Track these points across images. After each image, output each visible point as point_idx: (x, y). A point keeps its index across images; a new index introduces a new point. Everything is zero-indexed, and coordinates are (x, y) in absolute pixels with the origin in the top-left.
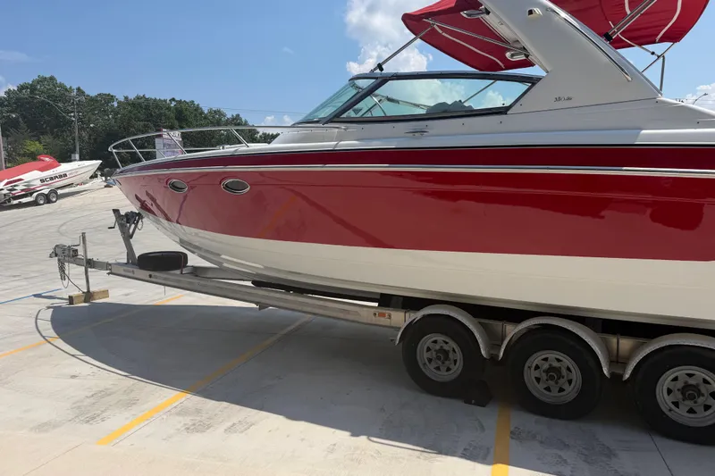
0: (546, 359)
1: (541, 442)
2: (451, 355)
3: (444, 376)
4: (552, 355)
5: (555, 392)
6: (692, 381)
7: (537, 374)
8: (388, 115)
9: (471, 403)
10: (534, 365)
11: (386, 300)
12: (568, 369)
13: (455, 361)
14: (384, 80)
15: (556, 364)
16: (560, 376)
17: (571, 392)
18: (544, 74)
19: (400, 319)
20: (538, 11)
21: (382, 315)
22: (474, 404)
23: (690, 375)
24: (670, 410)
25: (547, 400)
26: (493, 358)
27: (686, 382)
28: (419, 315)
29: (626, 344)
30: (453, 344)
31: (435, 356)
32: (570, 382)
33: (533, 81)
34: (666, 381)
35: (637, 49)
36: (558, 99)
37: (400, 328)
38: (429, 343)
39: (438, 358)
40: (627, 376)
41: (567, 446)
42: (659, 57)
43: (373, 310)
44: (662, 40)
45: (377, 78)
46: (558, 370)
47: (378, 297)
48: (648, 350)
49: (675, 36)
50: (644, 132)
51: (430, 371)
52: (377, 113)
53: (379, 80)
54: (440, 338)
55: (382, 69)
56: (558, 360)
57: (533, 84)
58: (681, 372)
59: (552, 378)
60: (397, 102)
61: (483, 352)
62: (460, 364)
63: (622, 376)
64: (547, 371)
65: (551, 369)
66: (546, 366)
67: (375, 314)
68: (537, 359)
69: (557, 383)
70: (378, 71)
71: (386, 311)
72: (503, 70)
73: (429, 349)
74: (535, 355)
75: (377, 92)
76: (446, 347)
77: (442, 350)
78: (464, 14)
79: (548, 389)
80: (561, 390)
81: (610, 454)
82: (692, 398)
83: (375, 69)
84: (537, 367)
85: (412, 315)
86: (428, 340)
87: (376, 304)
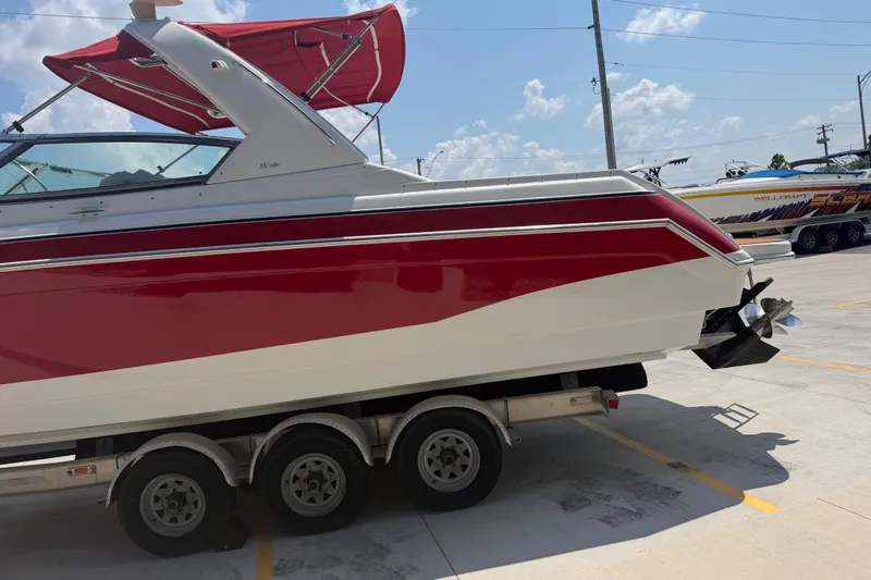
0: (304, 466)
1: (309, 567)
2: (189, 497)
3: (183, 526)
4: (309, 459)
5: (320, 501)
6: (447, 445)
7: (296, 486)
8: (50, 189)
9: (222, 550)
10: (292, 478)
11: (87, 448)
12: (330, 470)
13: (196, 503)
14: (28, 144)
15: (316, 468)
16: (323, 481)
17: (336, 495)
18: (242, 136)
19: (109, 469)
20: (222, 63)
21: (83, 471)
22: (229, 549)
23: (445, 439)
24: (434, 481)
25: (314, 514)
26: (243, 484)
27: (442, 448)
28: (137, 455)
29: (385, 423)
30: (188, 482)
31: (166, 505)
32: (334, 484)
33: (231, 145)
34: (425, 453)
35: (349, 108)
36: (264, 166)
37: (109, 482)
38: (156, 491)
39: (171, 506)
40: (389, 458)
41: (337, 561)
42: (373, 117)
43: (66, 469)
44: (372, 101)
45: (14, 142)
46: (319, 475)
47: (74, 446)
48: (403, 425)
49: (384, 96)
50: (357, 198)
51: (164, 527)
52: (33, 187)
53: (17, 145)
54: (169, 479)
55: (21, 130)
56: (318, 463)
57: (232, 149)
58: (434, 438)
59: (313, 486)
60: (69, 171)
61: (229, 481)
62: (202, 504)
63: (384, 460)
64: (307, 480)
65: (312, 474)
66: (306, 473)
67: (70, 472)
68: (293, 469)
69: (320, 490)
70: (15, 132)
71: (87, 464)
72: (207, 129)
73: (157, 499)
74: (290, 466)
75: (22, 157)
76: (181, 489)
77: (175, 494)
78: (134, 61)
79: (312, 500)
80: (327, 497)
81: (382, 551)
82: (449, 462)
83: (10, 129)
84: (296, 479)
85: (127, 458)
86: (153, 487)
87: (72, 458)
